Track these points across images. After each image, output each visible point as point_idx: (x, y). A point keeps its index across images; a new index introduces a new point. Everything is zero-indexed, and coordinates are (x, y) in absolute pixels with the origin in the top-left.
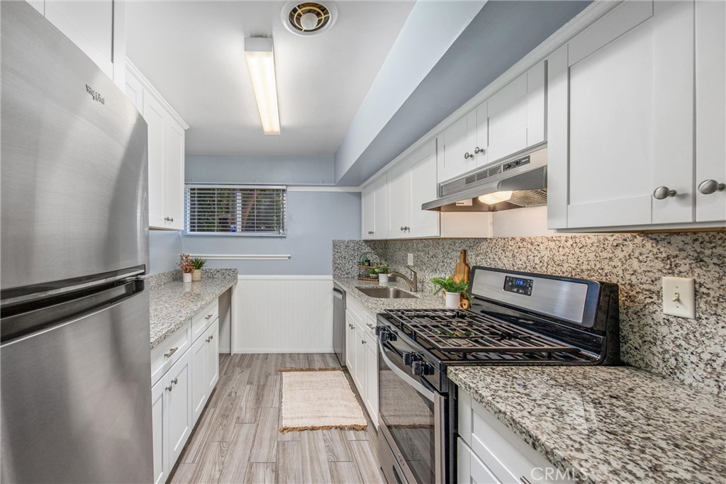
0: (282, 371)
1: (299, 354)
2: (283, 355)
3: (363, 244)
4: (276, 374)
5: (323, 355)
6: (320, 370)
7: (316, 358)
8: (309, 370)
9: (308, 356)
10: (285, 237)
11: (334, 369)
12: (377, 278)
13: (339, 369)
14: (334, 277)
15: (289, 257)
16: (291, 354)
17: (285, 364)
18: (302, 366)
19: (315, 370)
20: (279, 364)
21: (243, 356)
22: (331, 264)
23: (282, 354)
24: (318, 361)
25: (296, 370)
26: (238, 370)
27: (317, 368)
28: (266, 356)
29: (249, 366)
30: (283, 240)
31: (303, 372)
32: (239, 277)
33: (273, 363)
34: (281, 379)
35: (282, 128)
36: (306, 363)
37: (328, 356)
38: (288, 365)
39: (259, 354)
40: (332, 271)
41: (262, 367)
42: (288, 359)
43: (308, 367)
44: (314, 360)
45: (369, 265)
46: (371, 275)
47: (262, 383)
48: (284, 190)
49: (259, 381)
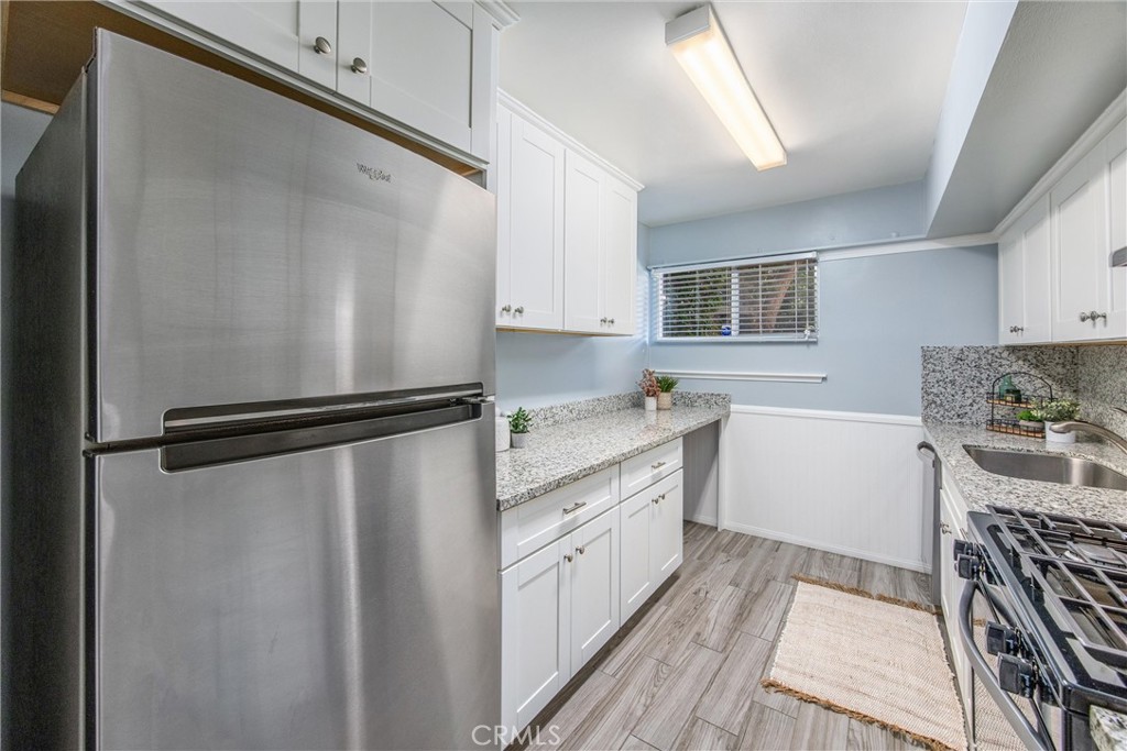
0: (798, 579)
1: (843, 557)
2: (810, 551)
3: (1005, 354)
4: (786, 581)
5: (897, 571)
6: (881, 598)
7: (878, 572)
8: (857, 591)
9: (862, 567)
10: (815, 343)
11: (915, 606)
12: (1042, 430)
13: (927, 609)
14: (925, 420)
15: (824, 379)
16: (826, 553)
17: (809, 567)
18: (842, 581)
19: (870, 596)
20: (797, 566)
21: (738, 536)
22: (919, 393)
23: (809, 549)
24: (881, 579)
25: (827, 585)
26: (722, 556)
27: (874, 593)
28: (778, 545)
29: (743, 554)
30: (812, 347)
31: (840, 593)
32: (733, 407)
33: (787, 561)
34: (793, 593)
35: (788, 153)
36: (855, 578)
37: (908, 577)
38: (815, 573)
39: (765, 539)
40: (921, 409)
41: (764, 562)
42: (817, 560)
43: (855, 586)
44: (873, 576)
45: (1018, 400)
46: (1022, 422)
47: (756, 590)
48: (814, 261)
49: (751, 584)
